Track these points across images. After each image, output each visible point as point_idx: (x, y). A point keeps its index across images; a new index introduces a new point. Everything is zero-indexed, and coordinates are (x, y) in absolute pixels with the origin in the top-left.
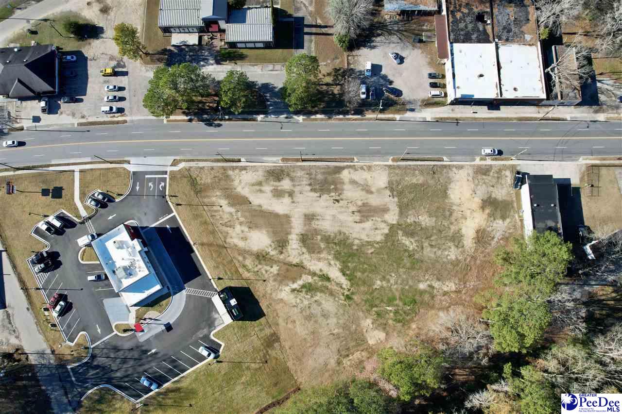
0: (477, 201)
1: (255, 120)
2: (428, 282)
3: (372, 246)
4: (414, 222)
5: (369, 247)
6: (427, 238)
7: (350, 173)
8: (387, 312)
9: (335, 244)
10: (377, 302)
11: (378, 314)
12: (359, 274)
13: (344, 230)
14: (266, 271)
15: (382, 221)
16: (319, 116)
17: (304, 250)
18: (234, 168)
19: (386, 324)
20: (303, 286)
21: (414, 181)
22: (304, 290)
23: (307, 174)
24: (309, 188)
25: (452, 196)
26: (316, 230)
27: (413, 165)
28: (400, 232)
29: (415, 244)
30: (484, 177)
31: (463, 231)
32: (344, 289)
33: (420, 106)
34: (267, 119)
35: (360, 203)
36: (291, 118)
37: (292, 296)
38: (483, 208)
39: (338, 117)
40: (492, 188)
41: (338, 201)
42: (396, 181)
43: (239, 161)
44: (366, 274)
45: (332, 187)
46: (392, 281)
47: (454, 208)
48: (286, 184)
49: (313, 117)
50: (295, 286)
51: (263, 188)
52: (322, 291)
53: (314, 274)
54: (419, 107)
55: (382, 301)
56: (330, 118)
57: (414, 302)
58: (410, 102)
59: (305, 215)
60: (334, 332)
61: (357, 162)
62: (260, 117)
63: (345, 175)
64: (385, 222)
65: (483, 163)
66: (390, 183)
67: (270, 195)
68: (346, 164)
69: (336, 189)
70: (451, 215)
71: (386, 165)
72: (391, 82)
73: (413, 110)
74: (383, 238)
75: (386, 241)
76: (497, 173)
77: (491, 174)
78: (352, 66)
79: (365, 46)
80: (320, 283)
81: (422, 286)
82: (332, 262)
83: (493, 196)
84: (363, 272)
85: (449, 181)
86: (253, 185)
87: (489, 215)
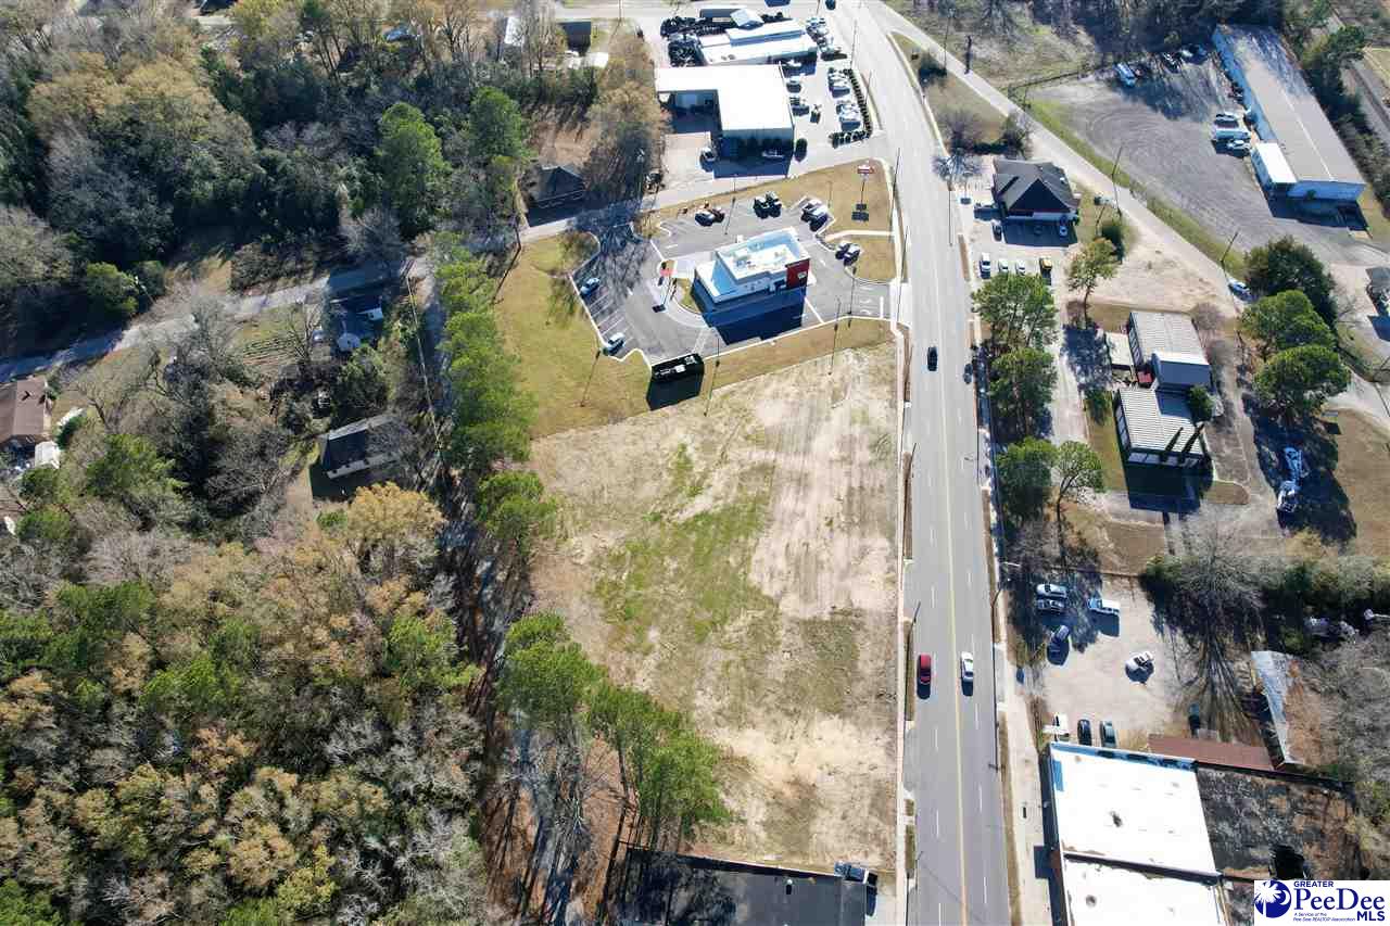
0: (813, 775)
1: (980, 424)
2: (658, 646)
3: (742, 565)
4: (778, 643)
5: (739, 559)
6: (745, 660)
7: (882, 549)
8: (619, 570)
9: (753, 510)
10: (640, 559)
11: (619, 558)
12: (693, 537)
13: (776, 525)
14: (720, 418)
15: (785, 589)
16: (993, 516)
17: (747, 468)
18: (893, 392)
19: (599, 566)
20: (688, 461)
21: (864, 656)
22: (682, 461)
23: (881, 486)
24: (856, 485)
25: (826, 723)
26: (780, 486)
27: (896, 660)
28: (760, 614)
29: (735, 635)
30: (867, 802)
31: (749, 732)
32: (672, 514)
33: (1031, 695)
34: (982, 441)
35: (824, 556)
36: (988, 475)
37: (676, 444)
38: (796, 783)
39: (994, 545)
40: (840, 814)
41: (830, 523)
42: (863, 623)
43: (906, 400)
44: (692, 549)
45: (856, 520)
46: (673, 587)
47: (802, 723)
48: (863, 455)
49: (991, 506)
50: (690, 450)
51: (857, 425)
52: (674, 483)
53: (704, 476)
54: (1027, 692)
55: (641, 567)
56: (991, 531)
57: (627, 617)
58: (1037, 676)
59: (806, 475)
60: (605, 492)
61: (903, 564)
62: (985, 432)
63: (879, 543)
64: (784, 591)
65: (901, 808)
66: (860, 613)
67: (846, 433)
68: (900, 545)
69: (851, 524)
70: (788, 714)
71: (896, 608)
72: (1080, 647)
73: (1020, 677)
74: (751, 585)
75: (746, 589)
76: (876, 835)
77: (875, 820)
78: (1106, 582)
79: (1157, 610)
80: (688, 483)
81: (653, 635)
82: (720, 502)
83: (823, 814)
84: (696, 545)
85: (862, 725)
86: (864, 413)
87: (777, 795)
